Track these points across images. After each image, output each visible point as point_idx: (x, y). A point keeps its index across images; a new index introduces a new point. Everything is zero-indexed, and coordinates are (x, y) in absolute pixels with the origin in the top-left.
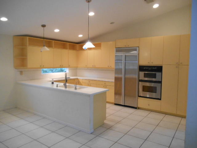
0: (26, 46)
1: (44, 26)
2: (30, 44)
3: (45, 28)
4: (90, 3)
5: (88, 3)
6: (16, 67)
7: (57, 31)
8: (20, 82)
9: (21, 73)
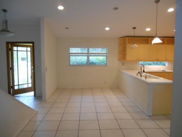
0: (126, 44)
1: (134, 28)
2: (128, 43)
3: (135, 30)
4: (158, 3)
5: (156, 4)
6: (120, 60)
7: (148, 30)
8: (121, 70)
9: (123, 64)
